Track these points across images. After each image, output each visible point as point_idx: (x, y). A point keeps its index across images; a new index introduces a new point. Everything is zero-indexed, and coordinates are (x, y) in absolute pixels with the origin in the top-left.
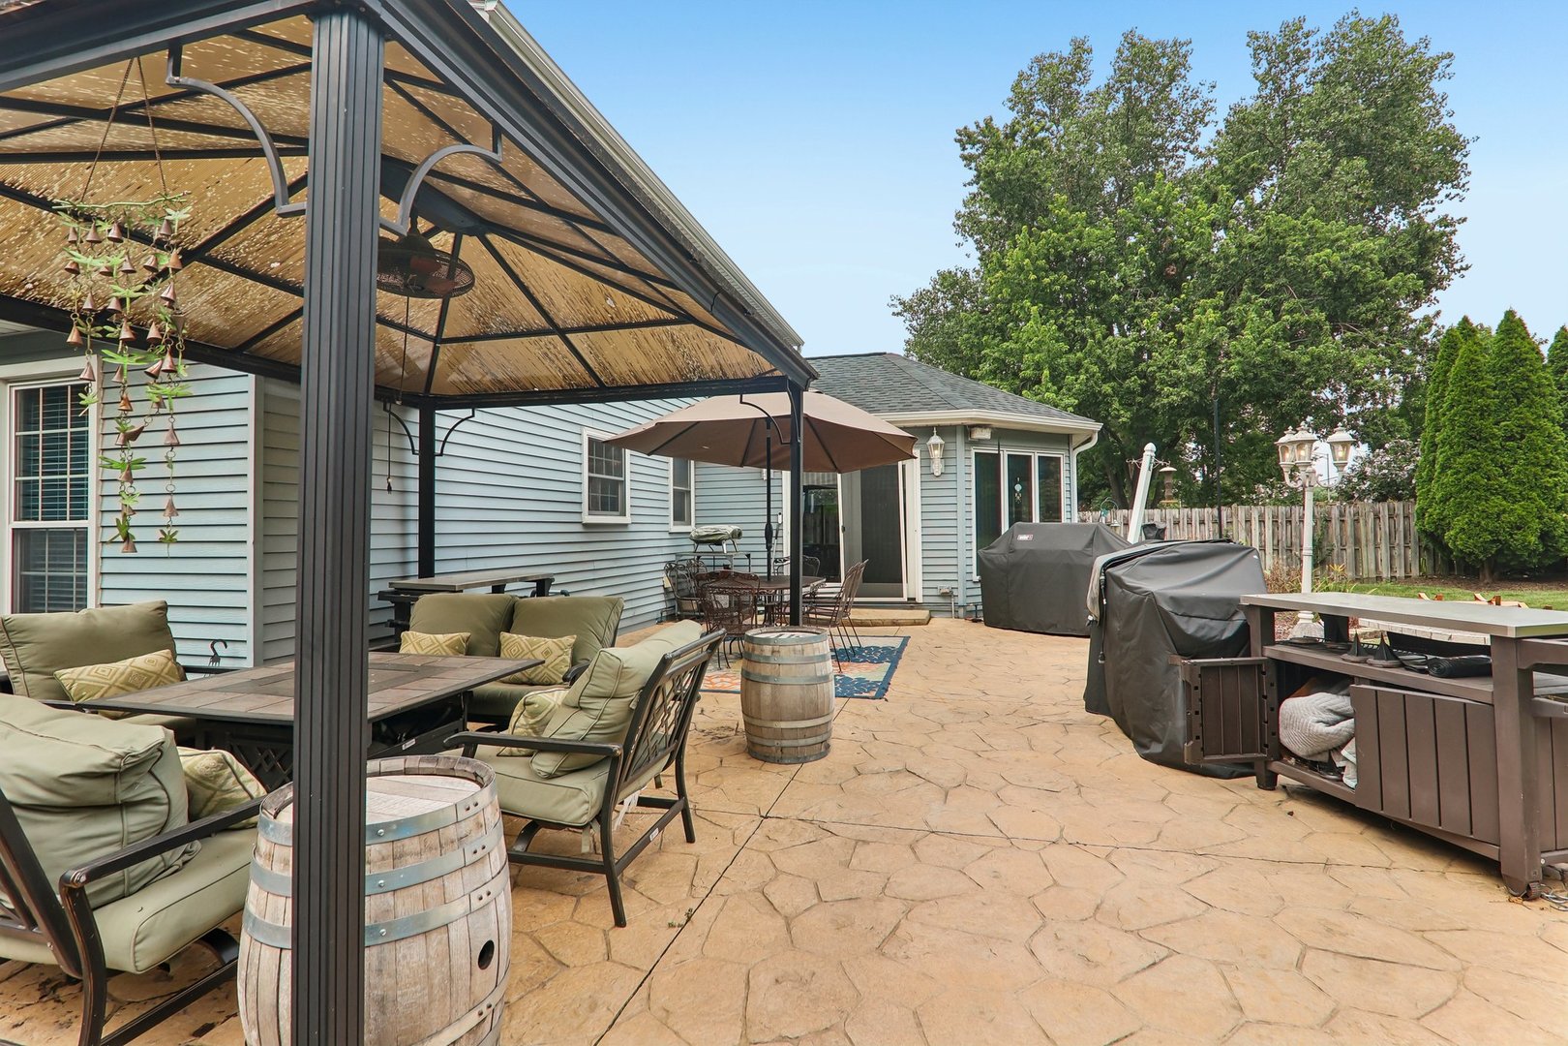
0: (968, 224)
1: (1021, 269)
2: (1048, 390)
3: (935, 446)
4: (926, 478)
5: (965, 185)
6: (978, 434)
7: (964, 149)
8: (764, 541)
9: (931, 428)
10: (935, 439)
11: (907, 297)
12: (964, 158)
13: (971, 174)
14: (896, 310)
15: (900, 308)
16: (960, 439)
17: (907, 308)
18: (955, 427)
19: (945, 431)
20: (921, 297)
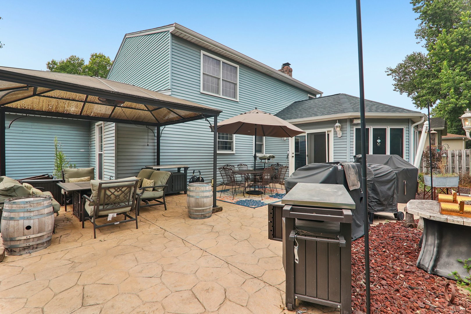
0: (421, 34)
1: (442, 48)
2: (452, 98)
3: (337, 127)
4: (335, 138)
5: (416, 20)
6: (355, 122)
7: (414, 5)
8: (254, 159)
9: (336, 120)
10: (338, 124)
11: (394, 67)
12: (414, 9)
13: (418, 15)
14: (388, 73)
15: (390, 72)
16: (348, 124)
17: (394, 71)
18: (346, 119)
19: (341, 121)
20: (400, 66)
